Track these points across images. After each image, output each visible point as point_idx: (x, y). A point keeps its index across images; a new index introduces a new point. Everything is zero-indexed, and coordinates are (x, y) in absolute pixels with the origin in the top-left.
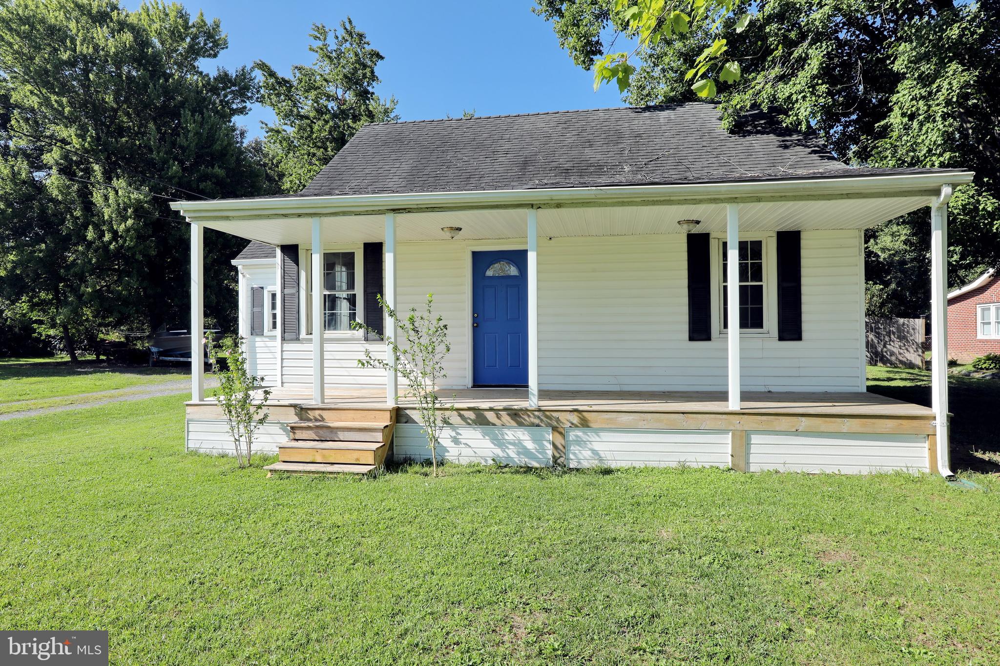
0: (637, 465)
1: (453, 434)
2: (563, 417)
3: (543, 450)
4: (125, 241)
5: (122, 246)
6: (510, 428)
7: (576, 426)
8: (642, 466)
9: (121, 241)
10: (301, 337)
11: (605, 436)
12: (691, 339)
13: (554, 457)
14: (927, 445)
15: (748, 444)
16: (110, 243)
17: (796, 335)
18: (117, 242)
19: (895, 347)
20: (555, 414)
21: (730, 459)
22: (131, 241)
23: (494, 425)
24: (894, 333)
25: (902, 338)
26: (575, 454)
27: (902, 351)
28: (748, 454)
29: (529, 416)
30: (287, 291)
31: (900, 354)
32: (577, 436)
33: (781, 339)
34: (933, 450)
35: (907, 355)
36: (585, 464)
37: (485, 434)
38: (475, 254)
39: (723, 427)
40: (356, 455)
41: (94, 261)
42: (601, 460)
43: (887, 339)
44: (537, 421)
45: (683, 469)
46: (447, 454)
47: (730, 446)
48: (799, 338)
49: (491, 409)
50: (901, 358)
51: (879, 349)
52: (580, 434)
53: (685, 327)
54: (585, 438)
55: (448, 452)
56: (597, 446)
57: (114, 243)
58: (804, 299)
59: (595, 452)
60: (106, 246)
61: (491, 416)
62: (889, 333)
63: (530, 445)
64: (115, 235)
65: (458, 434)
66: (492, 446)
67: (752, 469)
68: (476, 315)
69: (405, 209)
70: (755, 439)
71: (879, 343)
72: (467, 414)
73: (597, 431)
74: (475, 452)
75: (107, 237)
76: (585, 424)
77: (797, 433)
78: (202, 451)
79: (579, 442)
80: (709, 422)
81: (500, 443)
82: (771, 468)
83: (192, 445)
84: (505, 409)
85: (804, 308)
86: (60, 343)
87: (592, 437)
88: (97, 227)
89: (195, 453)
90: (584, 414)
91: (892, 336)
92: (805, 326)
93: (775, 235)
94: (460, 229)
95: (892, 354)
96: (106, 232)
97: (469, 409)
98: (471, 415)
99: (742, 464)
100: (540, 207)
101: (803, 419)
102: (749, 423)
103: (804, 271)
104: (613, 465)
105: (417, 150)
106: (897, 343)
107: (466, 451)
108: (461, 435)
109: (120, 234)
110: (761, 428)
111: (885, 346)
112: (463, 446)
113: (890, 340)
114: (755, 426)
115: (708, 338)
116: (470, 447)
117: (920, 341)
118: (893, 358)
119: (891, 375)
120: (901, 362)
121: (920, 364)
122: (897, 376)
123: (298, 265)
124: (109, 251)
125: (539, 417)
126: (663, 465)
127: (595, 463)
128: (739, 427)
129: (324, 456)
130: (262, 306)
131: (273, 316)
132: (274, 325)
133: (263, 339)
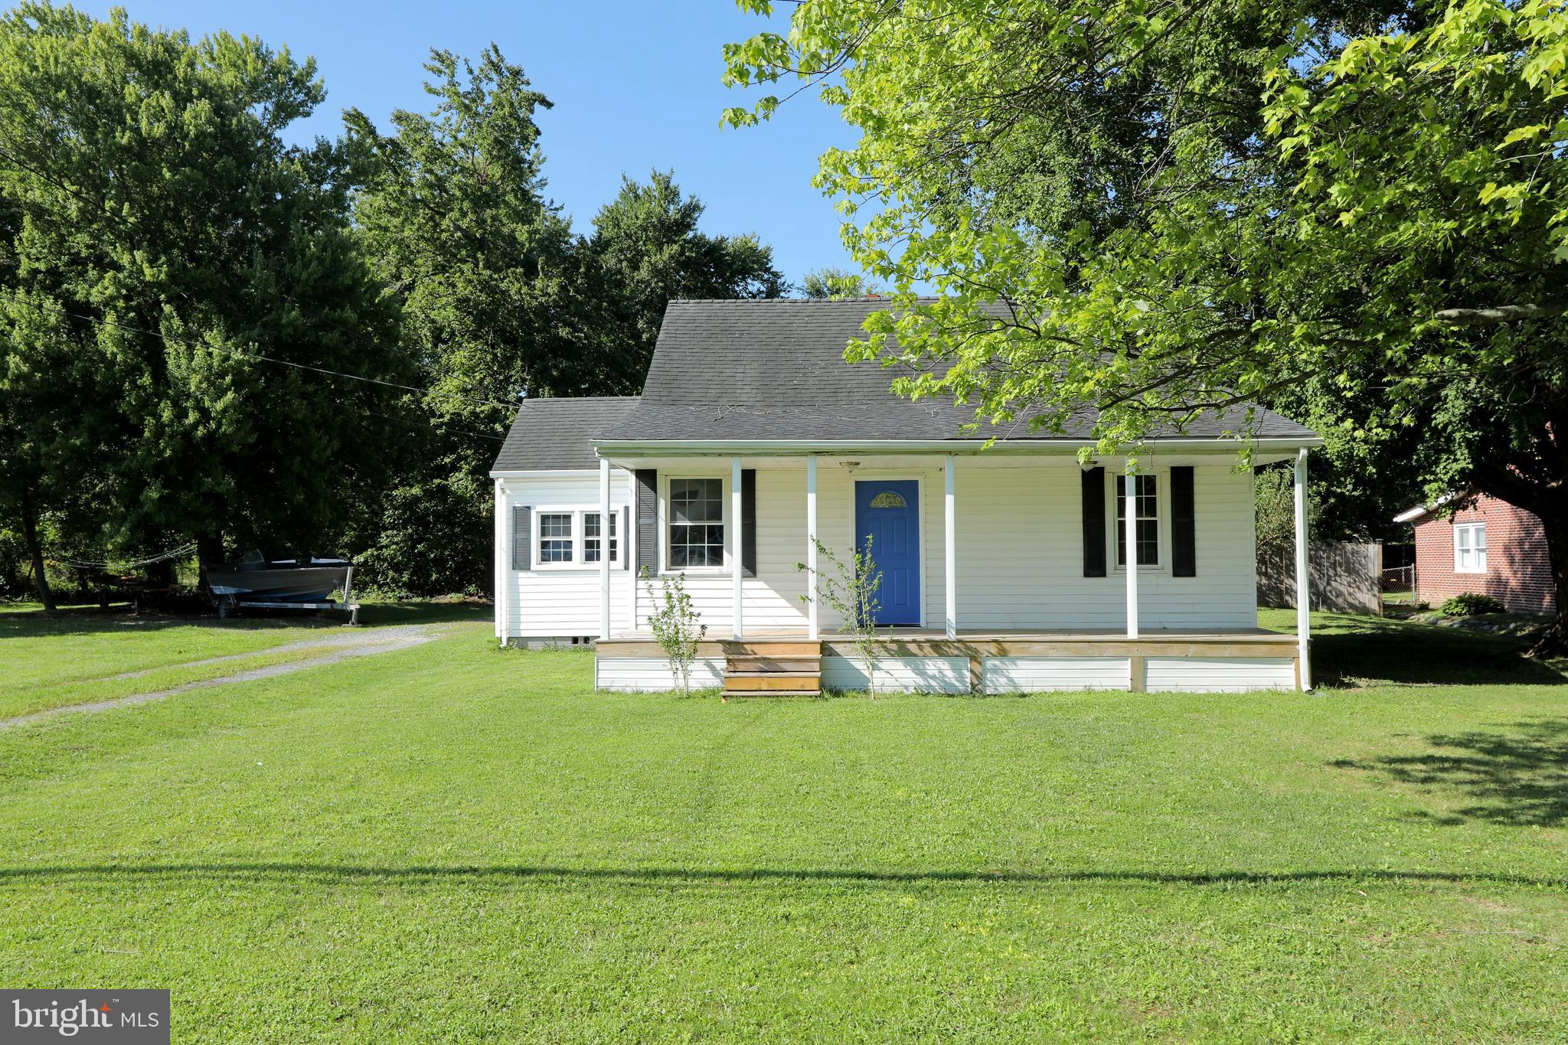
0: (1046, 689)
2: (982, 648)
3: (961, 679)
4: (219, 425)
5: (214, 433)
6: (931, 658)
7: (994, 656)
8: (1053, 691)
9: (213, 426)
10: (660, 573)
11: (1021, 664)
12: (1087, 575)
13: (972, 684)
14: (1293, 666)
15: (1146, 669)
16: (196, 427)
17: (1191, 573)
18: (207, 426)
19: (1342, 584)
20: (973, 645)
21: (1129, 683)
22: (229, 425)
23: (916, 655)
24: (1341, 565)
25: (1351, 570)
26: (992, 681)
27: (1351, 590)
28: (1145, 677)
29: (949, 647)
30: (642, 521)
31: (1350, 594)
32: (995, 665)
33: (1176, 574)
34: (1297, 670)
35: (1359, 595)
36: (1002, 690)
37: (906, 665)
38: (857, 485)
39: (1124, 654)
40: (801, 682)
41: (168, 453)
42: (1015, 686)
43: (1331, 573)
44: (956, 652)
45: (1089, 691)
47: (1129, 671)
48: (1193, 574)
49: (914, 641)
50: (1350, 600)
51: (1321, 588)
52: (997, 663)
53: (1080, 563)
54: (1002, 666)
56: (1013, 674)
57: (201, 428)
58: (1198, 535)
59: (1010, 679)
61: (913, 648)
62: (1334, 565)
63: (950, 674)
64: (205, 414)
65: (880, 663)
66: (914, 675)
67: (1149, 691)
70: (1151, 664)
71: (1320, 578)
72: (890, 646)
73: (1013, 660)
74: (898, 681)
75: (192, 417)
76: (1003, 653)
77: (1187, 658)
78: (613, 689)
79: (995, 670)
80: (1111, 650)
81: (921, 672)
82: (1165, 689)
83: (602, 684)
84: (927, 641)
85: (1198, 544)
87: (1009, 665)
88: (176, 402)
89: (606, 692)
90: (1004, 645)
91: (1338, 569)
92: (1199, 563)
93: (1169, 470)
94: (858, 464)
95: (1339, 594)
96: (190, 411)
97: (893, 641)
98: (894, 647)
99: (1140, 686)
101: (1192, 646)
102: (1145, 649)
103: (1197, 507)
104: (1026, 691)
105: (756, 347)
106: (1345, 579)
108: (883, 664)
109: (213, 414)
110: (1156, 654)
111: (1328, 584)
113: (1336, 575)
114: (1151, 653)
115: (1103, 574)
116: (893, 676)
117: (1376, 575)
118: (1340, 601)
119: (1327, 623)
120: (1351, 606)
121: (1377, 608)
122: (1335, 623)
123: (656, 492)
124: (193, 439)
125: (958, 648)
126: (1071, 690)
127: (1010, 689)
128: (1136, 654)
129: (770, 684)
130: (529, 531)
131: (544, 545)
132: (545, 558)
133: (530, 574)
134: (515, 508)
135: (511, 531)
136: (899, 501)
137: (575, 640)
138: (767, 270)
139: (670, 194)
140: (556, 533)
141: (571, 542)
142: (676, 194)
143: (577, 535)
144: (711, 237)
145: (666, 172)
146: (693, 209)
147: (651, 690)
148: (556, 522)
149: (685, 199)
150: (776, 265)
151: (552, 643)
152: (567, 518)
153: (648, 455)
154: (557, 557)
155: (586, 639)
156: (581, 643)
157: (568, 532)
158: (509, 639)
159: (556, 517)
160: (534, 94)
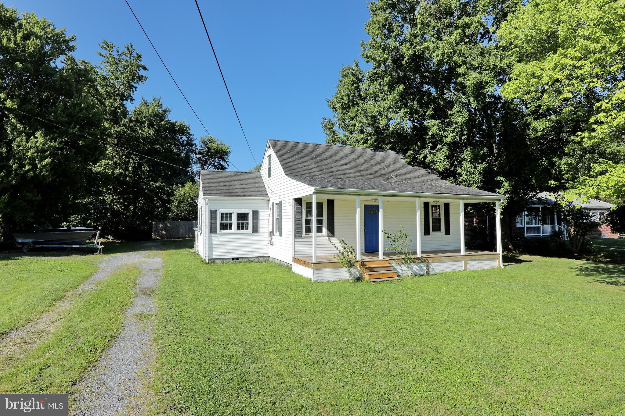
0: (444, 271)
2: (428, 259)
3: (422, 270)
8: (446, 272)
10: (303, 236)
13: (426, 271)
16: (28, 171)
17: (449, 234)
21: (463, 268)
22: (47, 172)
26: (430, 270)
28: (467, 266)
30: (297, 217)
33: (445, 234)
34: (499, 262)
39: (462, 259)
40: (392, 274)
45: (454, 271)
47: (463, 265)
53: (423, 231)
68: (365, 227)
70: (468, 262)
75: (28, 168)
76: (433, 261)
79: (430, 266)
80: (459, 258)
83: (315, 279)
89: (316, 282)
92: (451, 231)
93: (443, 204)
99: (466, 269)
101: (477, 256)
102: (467, 258)
103: (450, 215)
115: (429, 234)
123: (302, 207)
126: (450, 271)
130: (216, 219)
131: (222, 224)
132: (222, 229)
133: (216, 235)
134: (211, 210)
135: (209, 219)
137: (233, 259)
138: (189, 133)
139: (160, 106)
140: (226, 219)
141: (232, 223)
142: (161, 105)
143: (234, 221)
144: (172, 121)
145: (158, 98)
146: (166, 111)
147: (333, 280)
148: (226, 216)
149: (164, 108)
150: (191, 132)
151: (225, 260)
152: (231, 214)
153: (331, 194)
154: (226, 229)
155: (237, 259)
156: (235, 260)
157: (231, 219)
158: (209, 259)
159: (226, 214)
160: (141, 65)
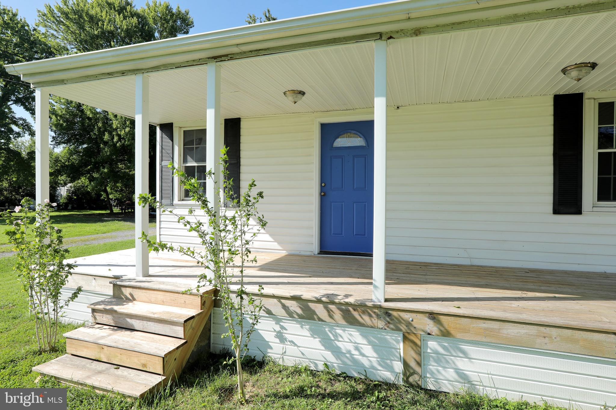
1: (278, 328)
4: (125, 141)
5: (124, 144)
9: (123, 141)
10: (174, 202)
12: (556, 211)
16: (117, 142)
18: (121, 141)
20: (407, 316)
29: (370, 316)
30: (164, 163)
38: (324, 127)
40: (143, 359)
41: (108, 153)
42: (471, 385)
46: (269, 351)
53: (550, 199)
55: (271, 348)
57: (119, 143)
60: (115, 145)
61: (319, 309)
65: (282, 328)
68: (323, 184)
69: (226, 55)
74: (303, 354)
75: (116, 139)
86: (115, 202)
88: (110, 133)
94: (303, 93)
96: (115, 136)
97: (294, 299)
98: (296, 306)
100: (391, 38)
107: (291, 349)
108: (286, 330)
109: (122, 137)
112: (289, 343)
115: (579, 212)
116: (295, 345)
123: (172, 141)
124: (117, 147)
127: (463, 389)
129: (109, 354)
136: (358, 141)
